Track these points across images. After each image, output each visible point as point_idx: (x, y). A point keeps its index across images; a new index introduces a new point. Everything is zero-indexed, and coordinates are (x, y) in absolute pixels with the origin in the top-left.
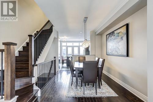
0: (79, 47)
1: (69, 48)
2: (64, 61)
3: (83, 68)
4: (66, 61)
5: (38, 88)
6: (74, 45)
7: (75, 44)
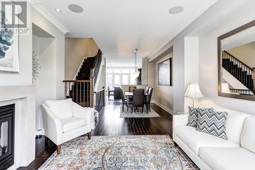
0: (129, 75)
1: (116, 76)
2: (111, 93)
3: (133, 96)
4: (113, 93)
5: (96, 111)
6: (122, 73)
7: (124, 71)
